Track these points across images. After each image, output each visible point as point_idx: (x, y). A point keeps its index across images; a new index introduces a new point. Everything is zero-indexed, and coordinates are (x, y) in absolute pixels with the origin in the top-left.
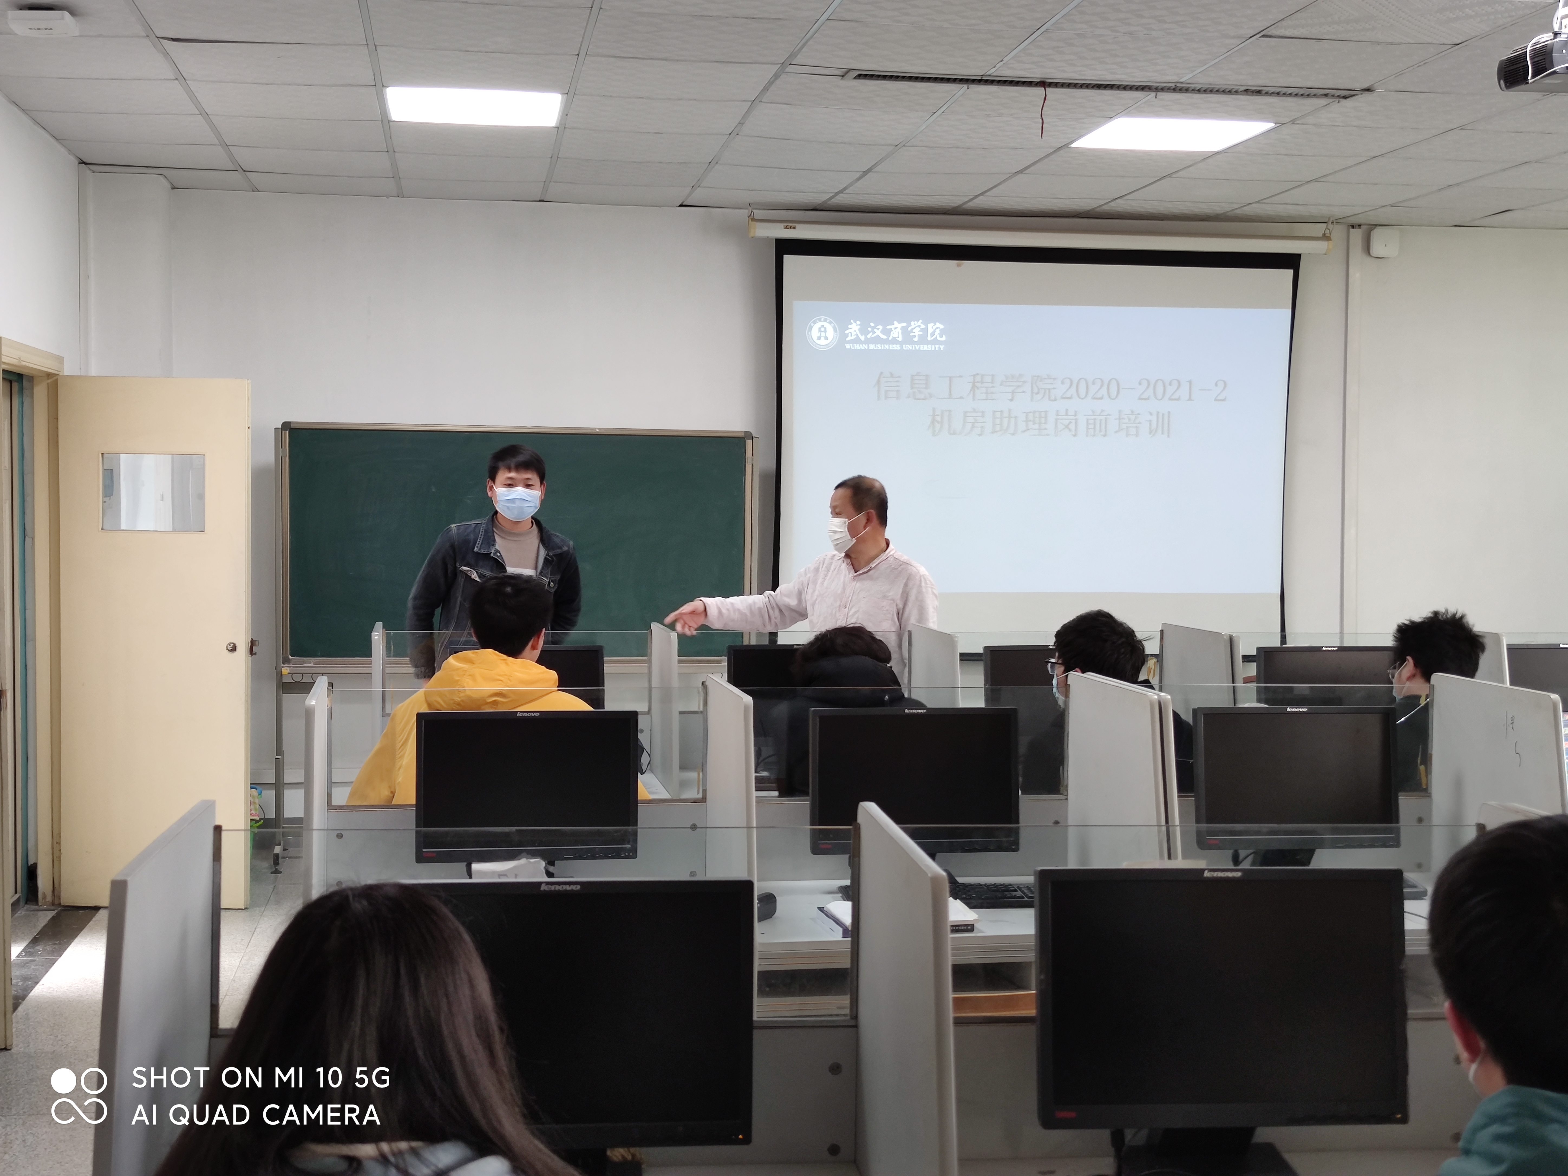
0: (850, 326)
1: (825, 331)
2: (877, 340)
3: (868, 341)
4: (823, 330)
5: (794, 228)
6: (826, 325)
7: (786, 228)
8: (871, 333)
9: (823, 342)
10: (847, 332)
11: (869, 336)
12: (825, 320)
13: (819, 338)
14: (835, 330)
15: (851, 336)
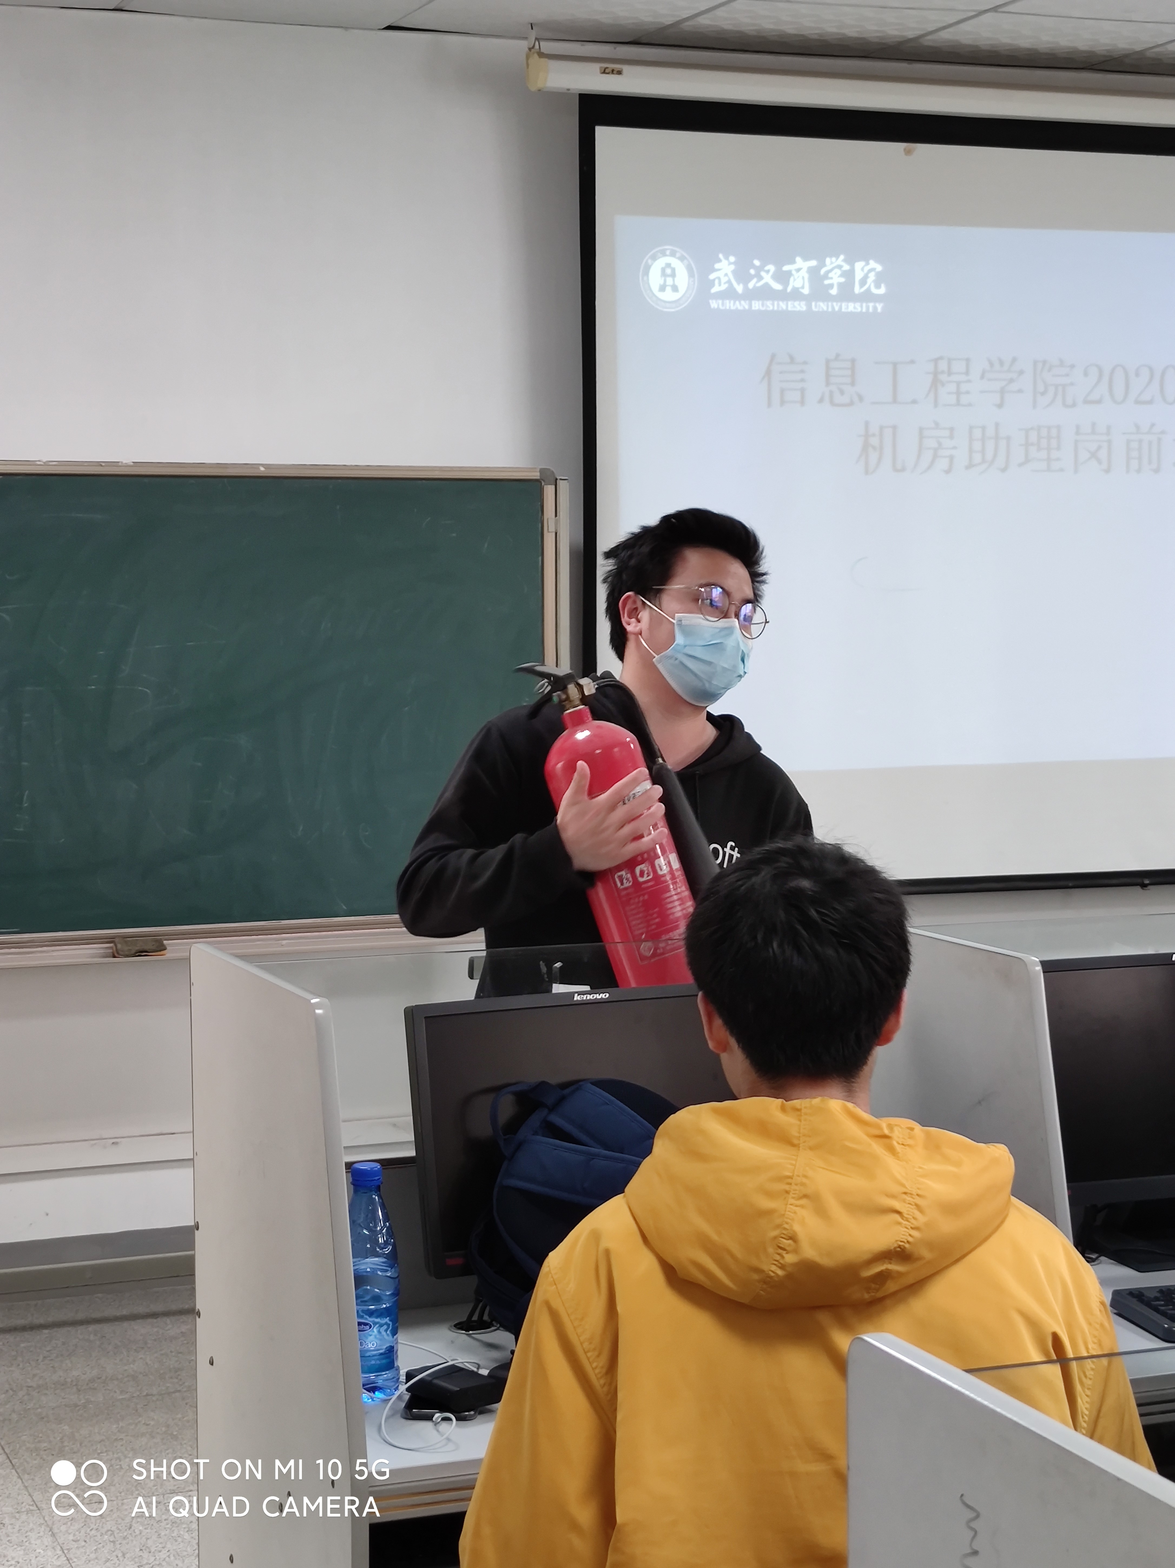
0: (717, 266)
1: (673, 275)
2: (765, 293)
3: (749, 295)
4: (668, 272)
5: (620, 73)
6: (675, 262)
7: (604, 72)
8: (755, 280)
9: (669, 296)
10: (712, 276)
11: (751, 285)
12: (673, 254)
13: (663, 288)
14: (691, 274)
15: (720, 285)
